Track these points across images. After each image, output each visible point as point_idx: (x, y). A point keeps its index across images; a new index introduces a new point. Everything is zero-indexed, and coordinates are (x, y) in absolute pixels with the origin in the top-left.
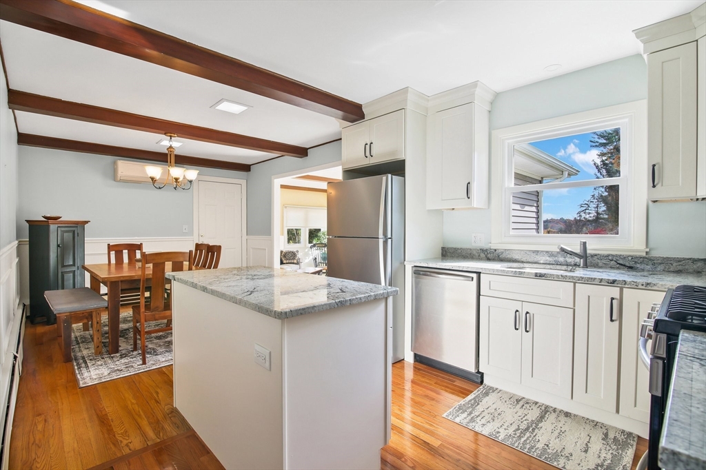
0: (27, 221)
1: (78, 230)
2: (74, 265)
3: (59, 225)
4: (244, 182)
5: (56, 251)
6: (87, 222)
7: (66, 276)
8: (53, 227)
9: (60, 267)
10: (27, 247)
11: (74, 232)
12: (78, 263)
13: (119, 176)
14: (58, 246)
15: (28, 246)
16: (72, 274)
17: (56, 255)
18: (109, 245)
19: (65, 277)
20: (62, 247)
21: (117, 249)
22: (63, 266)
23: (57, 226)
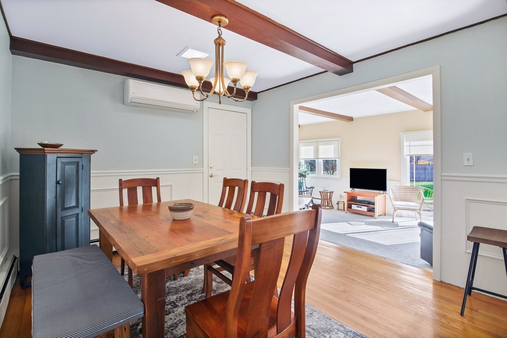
0: (18, 150)
1: (83, 162)
2: (77, 206)
3: (59, 155)
4: (249, 111)
5: (54, 189)
6: (93, 151)
7: (67, 221)
8: (51, 158)
9: (59, 210)
10: (17, 184)
11: (78, 163)
12: (82, 203)
13: (130, 97)
14: (57, 182)
15: (19, 181)
16: (74, 219)
17: (54, 195)
18: (120, 180)
19: (66, 223)
20: (63, 185)
21: (130, 186)
22: (64, 209)
23: (56, 156)
